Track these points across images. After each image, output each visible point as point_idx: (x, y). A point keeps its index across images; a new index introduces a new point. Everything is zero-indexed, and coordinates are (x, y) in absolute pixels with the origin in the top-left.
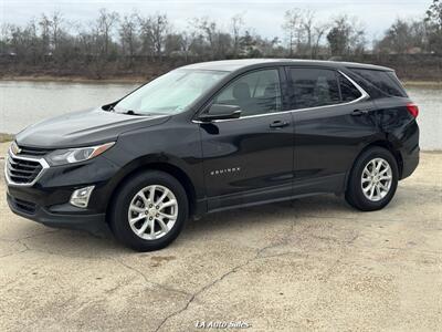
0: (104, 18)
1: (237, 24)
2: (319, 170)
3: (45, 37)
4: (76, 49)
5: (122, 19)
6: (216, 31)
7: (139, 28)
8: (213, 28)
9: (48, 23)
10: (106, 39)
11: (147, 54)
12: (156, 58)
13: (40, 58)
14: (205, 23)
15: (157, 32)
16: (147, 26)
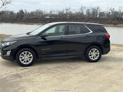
0: (82, 8)
1: (121, 9)
2: (75, 51)
3: (67, 13)
4: (74, 16)
5: (87, 8)
6: (114, 11)
7: (91, 10)
8: (114, 10)
9: (68, 10)
10: (82, 14)
11: (93, 17)
12: (96, 19)
13: (65, 19)
14: (111, 9)
15: (97, 11)
16: (94, 10)
